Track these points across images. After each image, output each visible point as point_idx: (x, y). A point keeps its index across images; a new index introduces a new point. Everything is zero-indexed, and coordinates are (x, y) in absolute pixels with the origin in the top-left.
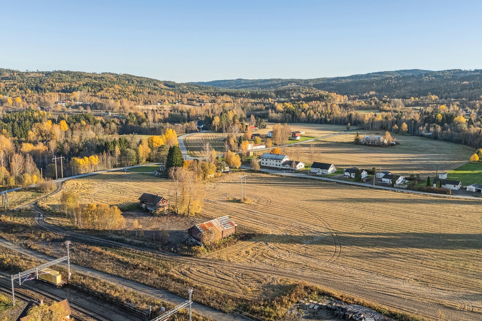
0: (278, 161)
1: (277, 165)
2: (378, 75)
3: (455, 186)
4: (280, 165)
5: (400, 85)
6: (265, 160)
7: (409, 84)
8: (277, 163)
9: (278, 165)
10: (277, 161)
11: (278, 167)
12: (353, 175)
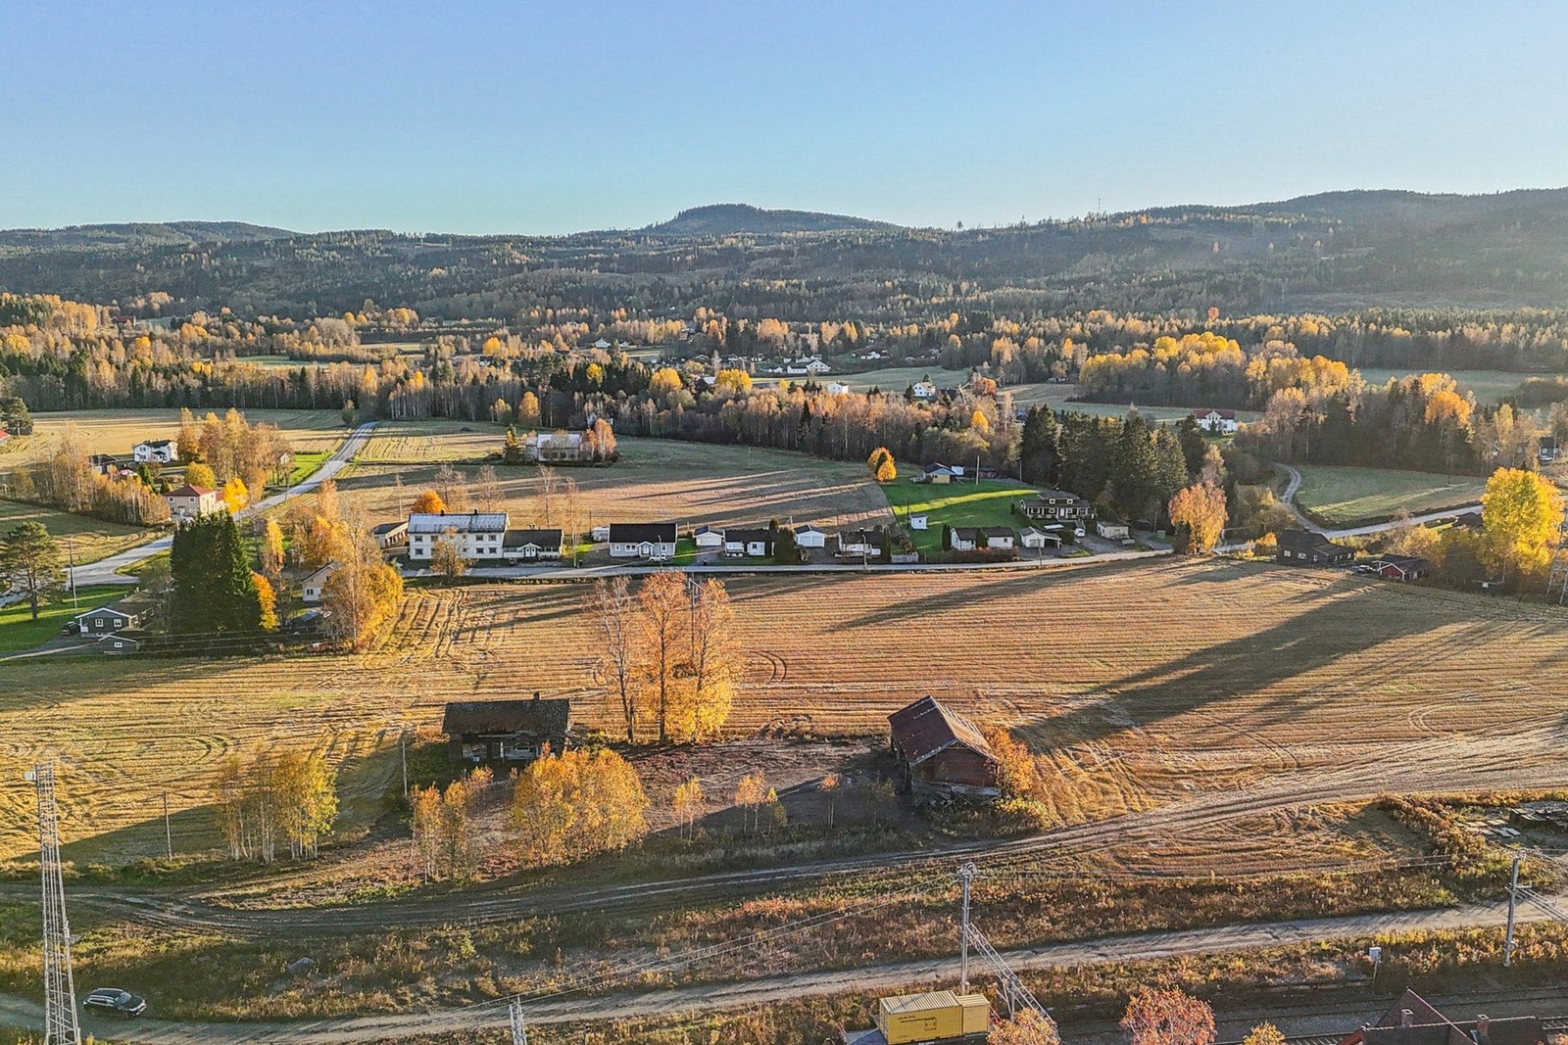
0: (486, 536)
1: (480, 551)
2: (114, 234)
3: (1006, 541)
4: (493, 550)
5: (238, 273)
6: (427, 539)
7: (263, 269)
8: (480, 544)
9: (486, 551)
10: (480, 539)
11: (487, 555)
12: (755, 547)
